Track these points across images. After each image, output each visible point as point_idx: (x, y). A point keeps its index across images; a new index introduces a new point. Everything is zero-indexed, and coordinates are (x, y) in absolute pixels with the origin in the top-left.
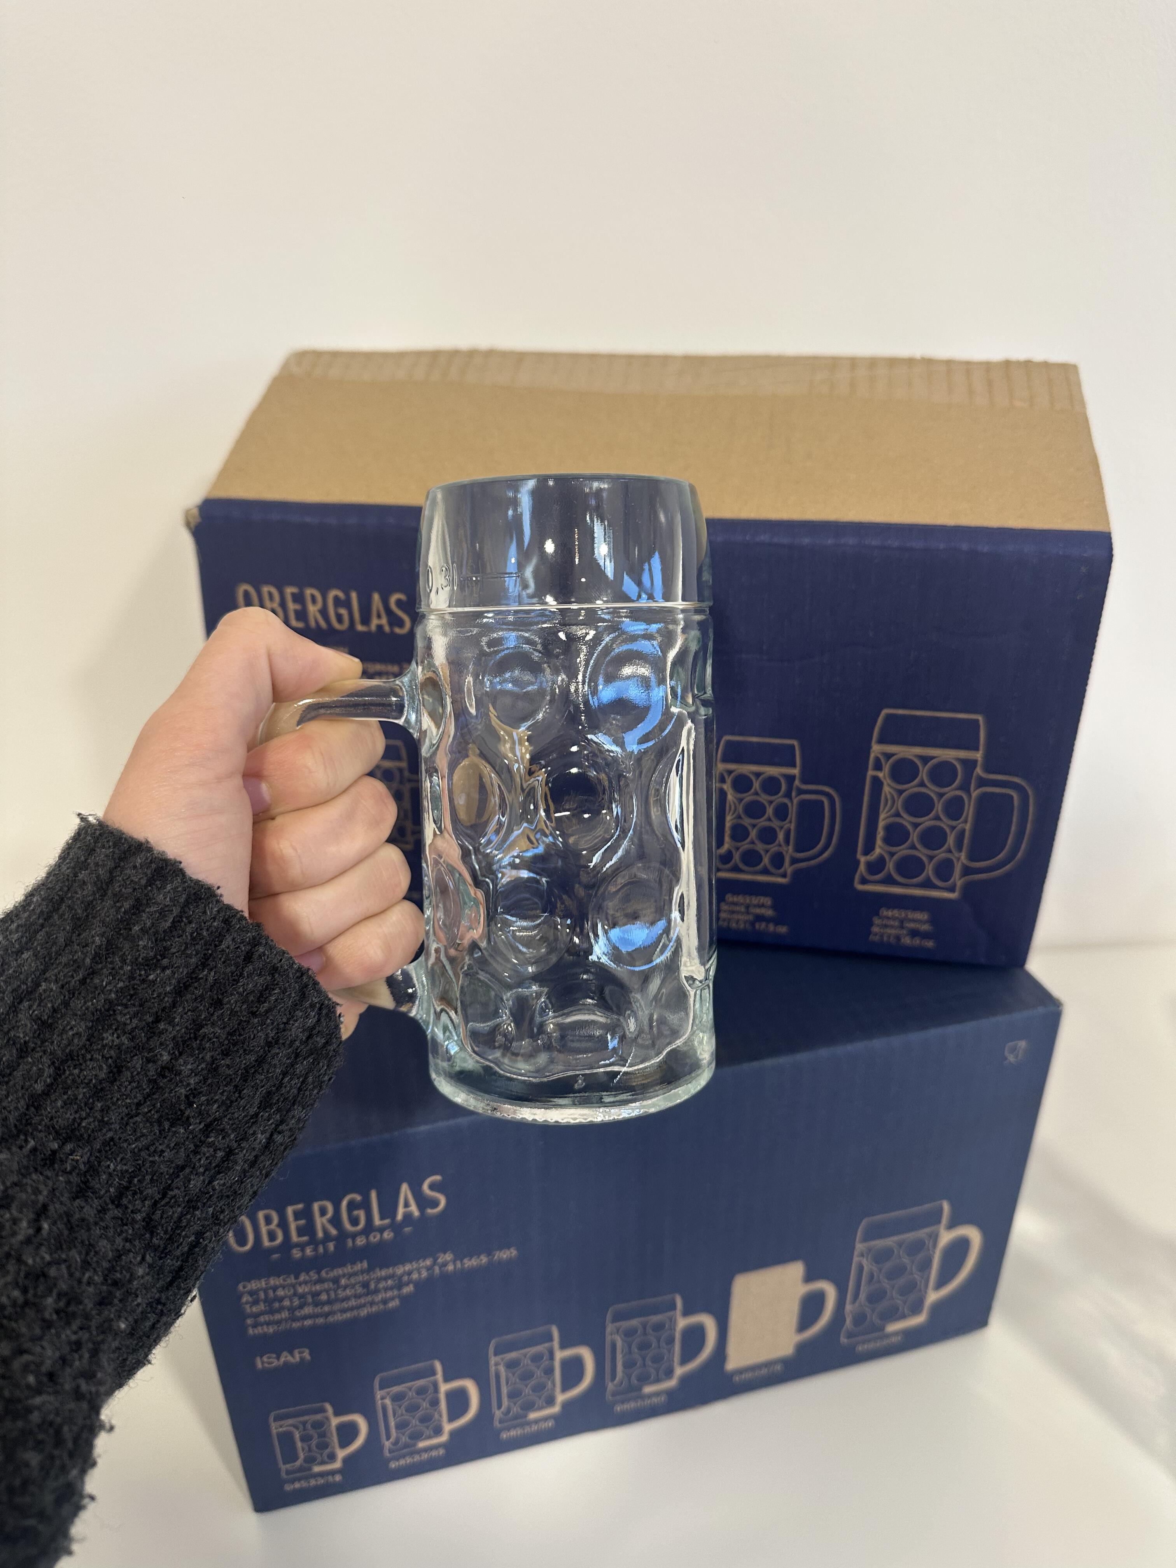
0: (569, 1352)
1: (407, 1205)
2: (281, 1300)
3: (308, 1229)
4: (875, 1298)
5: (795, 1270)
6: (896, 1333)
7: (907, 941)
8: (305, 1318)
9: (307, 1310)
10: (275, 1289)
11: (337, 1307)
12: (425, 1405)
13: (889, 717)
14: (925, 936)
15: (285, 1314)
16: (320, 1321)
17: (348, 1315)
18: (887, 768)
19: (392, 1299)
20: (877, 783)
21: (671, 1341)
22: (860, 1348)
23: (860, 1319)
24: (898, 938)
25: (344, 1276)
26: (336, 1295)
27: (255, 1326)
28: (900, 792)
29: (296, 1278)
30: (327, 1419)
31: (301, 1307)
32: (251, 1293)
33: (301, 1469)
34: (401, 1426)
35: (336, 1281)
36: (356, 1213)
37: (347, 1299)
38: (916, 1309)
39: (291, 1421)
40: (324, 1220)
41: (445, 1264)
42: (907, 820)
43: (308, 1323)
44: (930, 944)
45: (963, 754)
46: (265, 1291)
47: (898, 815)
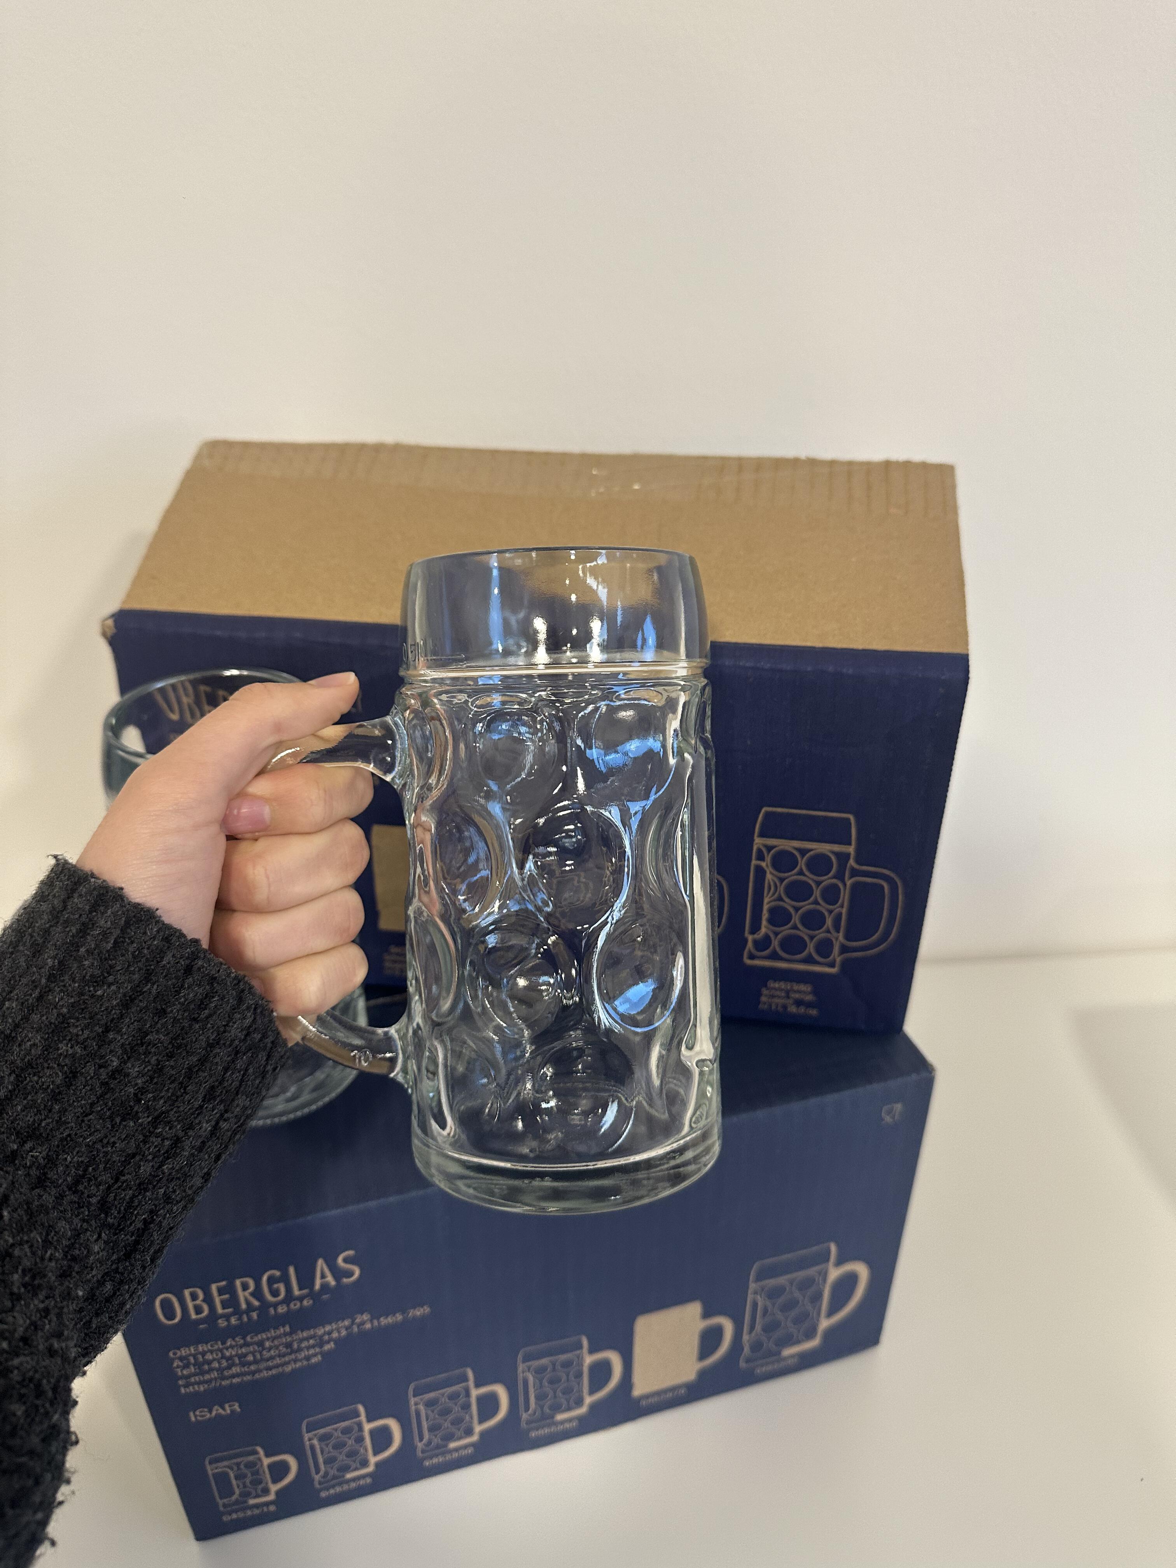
0: (483, 1390)
1: (323, 1276)
2: (209, 1363)
3: (232, 1302)
4: (769, 1329)
5: (694, 1309)
6: (792, 1356)
7: (793, 1009)
8: (233, 1376)
9: (235, 1370)
10: (204, 1354)
11: (263, 1365)
12: (350, 1442)
13: (767, 814)
14: (809, 1005)
15: (215, 1374)
16: (248, 1378)
17: (274, 1372)
18: (768, 858)
19: (315, 1355)
20: (760, 873)
21: (579, 1375)
22: (758, 1371)
23: (756, 1346)
24: (785, 1007)
25: (268, 1339)
26: (261, 1355)
27: (186, 1386)
28: (782, 880)
29: (223, 1343)
30: (260, 1459)
31: (229, 1367)
32: (181, 1359)
33: (237, 1502)
34: (329, 1461)
35: (261, 1344)
36: (275, 1286)
37: (272, 1358)
38: (810, 1334)
39: (226, 1463)
40: (247, 1293)
41: (363, 1323)
42: (788, 904)
43: (235, 1380)
44: (814, 1012)
45: (837, 848)
46: (195, 1356)
47: (780, 899)
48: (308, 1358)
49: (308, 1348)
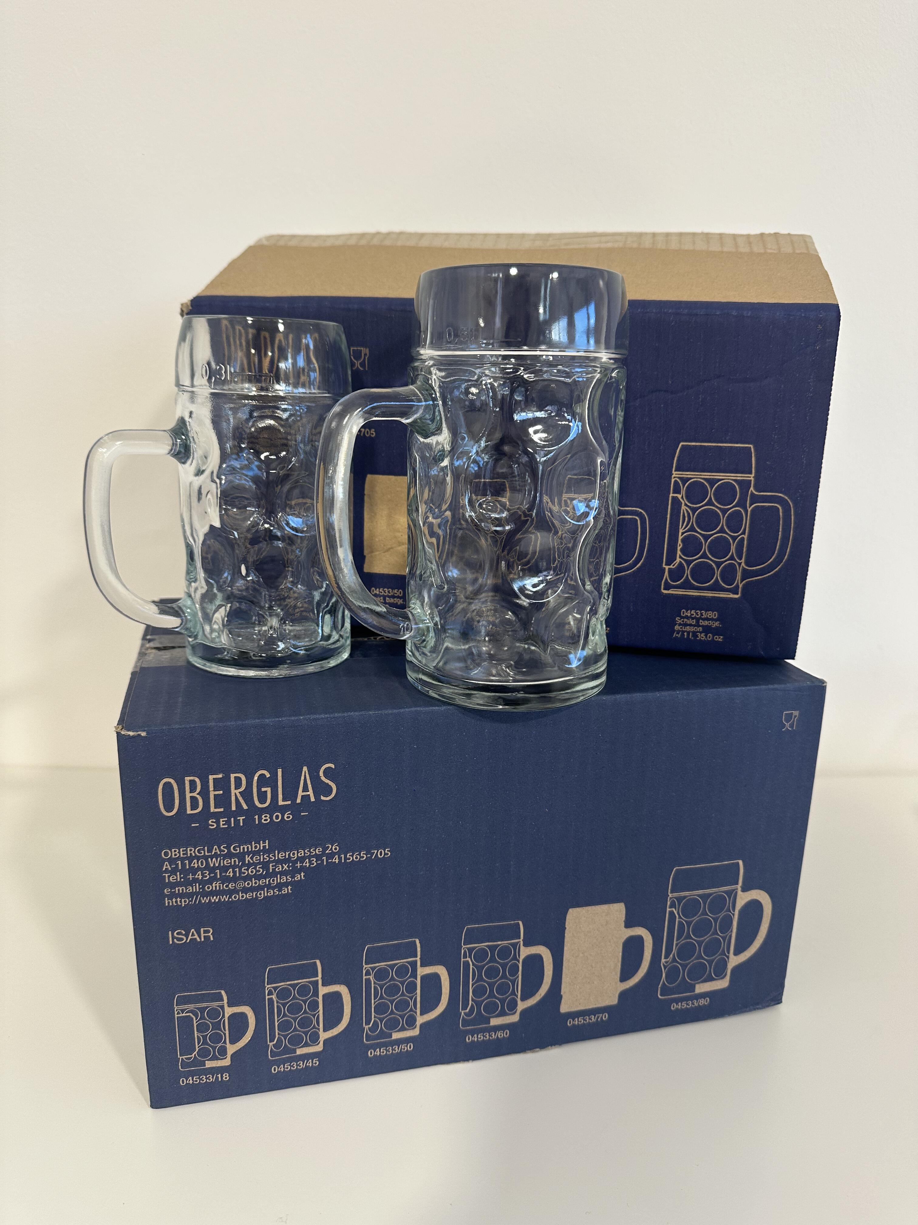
0: (428, 970)
1: (305, 789)
2: (194, 871)
4: (684, 954)
5: (618, 910)
6: (703, 995)
7: (702, 637)
8: (213, 893)
9: (216, 886)
10: (191, 859)
11: (241, 884)
12: (305, 1007)
14: (716, 632)
15: (197, 888)
16: (225, 898)
17: (248, 896)
18: (683, 491)
19: (286, 884)
20: (676, 503)
21: (514, 970)
23: (672, 975)
24: (695, 634)
26: (240, 873)
27: (172, 896)
28: (694, 510)
29: (210, 851)
30: (222, 1007)
31: (210, 881)
32: (172, 861)
33: (195, 1062)
34: (285, 1026)
35: (241, 856)
36: (263, 789)
37: (249, 878)
38: (720, 973)
39: (191, 1006)
40: (237, 791)
41: (331, 855)
42: (699, 534)
43: (215, 899)
44: (720, 639)
45: (740, 477)
46: (182, 860)
47: (692, 529)
48: (280, 886)
49: (282, 873)
